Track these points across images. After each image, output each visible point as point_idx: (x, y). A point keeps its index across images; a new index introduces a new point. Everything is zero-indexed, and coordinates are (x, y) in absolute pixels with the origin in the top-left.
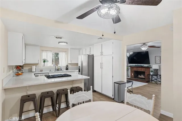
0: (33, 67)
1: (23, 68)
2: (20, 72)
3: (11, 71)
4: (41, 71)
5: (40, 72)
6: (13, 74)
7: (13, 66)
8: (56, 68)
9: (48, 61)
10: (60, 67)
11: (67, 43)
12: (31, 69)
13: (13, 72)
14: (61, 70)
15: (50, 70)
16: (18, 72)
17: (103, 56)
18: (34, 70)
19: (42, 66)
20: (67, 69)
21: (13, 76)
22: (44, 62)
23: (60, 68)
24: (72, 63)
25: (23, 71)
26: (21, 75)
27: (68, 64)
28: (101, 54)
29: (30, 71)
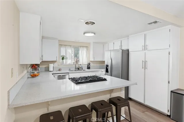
0: (50, 65)
1: (39, 67)
2: (36, 73)
3: (25, 72)
4: (59, 70)
5: (58, 72)
6: (28, 75)
7: (27, 65)
8: (76, 67)
9: (67, 58)
10: (81, 65)
11: (95, 34)
12: (48, 67)
13: (28, 72)
14: (82, 69)
15: (70, 69)
16: (33, 71)
17: (146, 51)
18: (51, 69)
19: (60, 63)
20: (89, 68)
21: (28, 78)
22: (63, 59)
23: (81, 67)
24: (95, 60)
25: (39, 70)
26: (37, 76)
27: (90, 62)
28: (144, 48)
29: (47, 70)
